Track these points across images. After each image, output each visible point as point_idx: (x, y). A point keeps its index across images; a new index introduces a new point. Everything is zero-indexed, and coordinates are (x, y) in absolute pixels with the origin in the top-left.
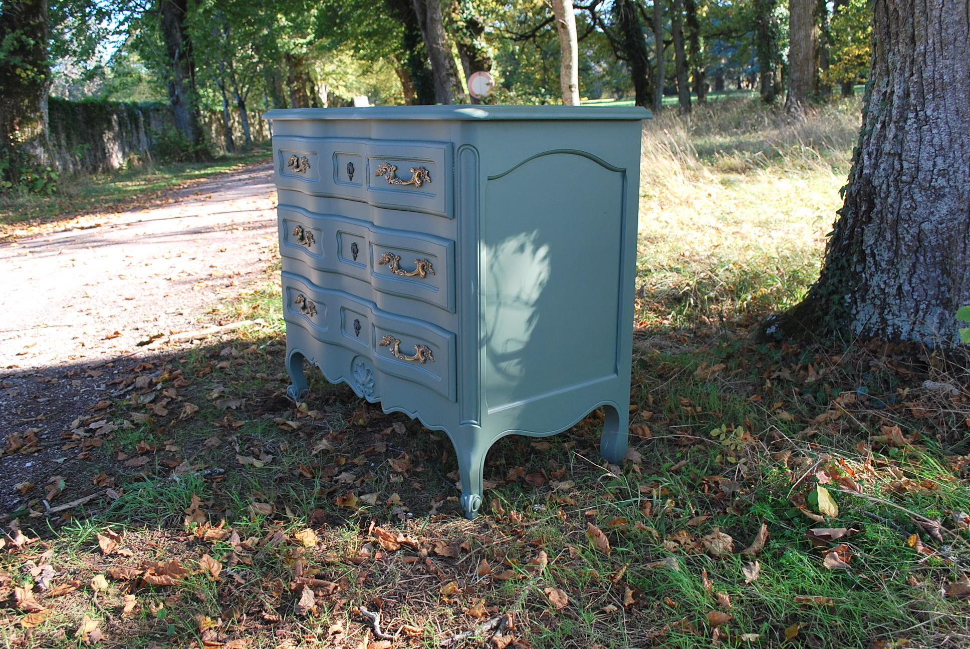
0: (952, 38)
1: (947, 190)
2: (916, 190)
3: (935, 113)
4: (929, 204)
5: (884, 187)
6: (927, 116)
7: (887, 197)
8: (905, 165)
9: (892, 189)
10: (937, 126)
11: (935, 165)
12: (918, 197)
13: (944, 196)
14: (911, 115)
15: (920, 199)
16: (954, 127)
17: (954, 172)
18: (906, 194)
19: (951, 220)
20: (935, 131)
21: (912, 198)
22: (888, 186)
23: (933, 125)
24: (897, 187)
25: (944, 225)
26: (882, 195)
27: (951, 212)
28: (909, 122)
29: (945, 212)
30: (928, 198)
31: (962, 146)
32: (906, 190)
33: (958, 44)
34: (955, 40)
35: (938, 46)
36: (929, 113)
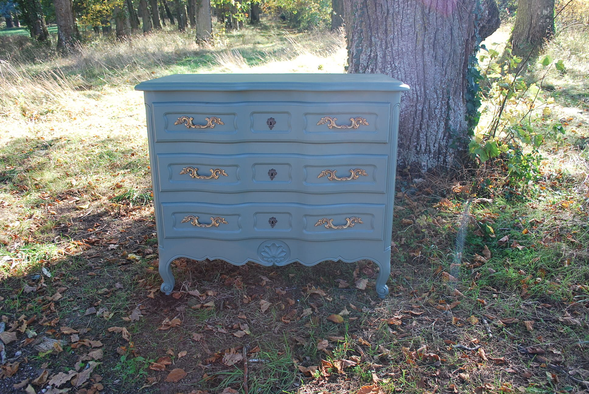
0: (407, 33)
1: (404, 98)
3: (399, 65)
6: (395, 66)
10: (400, 71)
14: (389, 66)
16: (407, 71)
19: (406, 110)
20: (399, 73)
23: (398, 70)
25: (403, 113)
27: (407, 107)
28: (388, 69)
29: (404, 107)
31: (411, 79)
33: (410, 36)
34: (408, 34)
35: (400, 36)
36: (396, 65)
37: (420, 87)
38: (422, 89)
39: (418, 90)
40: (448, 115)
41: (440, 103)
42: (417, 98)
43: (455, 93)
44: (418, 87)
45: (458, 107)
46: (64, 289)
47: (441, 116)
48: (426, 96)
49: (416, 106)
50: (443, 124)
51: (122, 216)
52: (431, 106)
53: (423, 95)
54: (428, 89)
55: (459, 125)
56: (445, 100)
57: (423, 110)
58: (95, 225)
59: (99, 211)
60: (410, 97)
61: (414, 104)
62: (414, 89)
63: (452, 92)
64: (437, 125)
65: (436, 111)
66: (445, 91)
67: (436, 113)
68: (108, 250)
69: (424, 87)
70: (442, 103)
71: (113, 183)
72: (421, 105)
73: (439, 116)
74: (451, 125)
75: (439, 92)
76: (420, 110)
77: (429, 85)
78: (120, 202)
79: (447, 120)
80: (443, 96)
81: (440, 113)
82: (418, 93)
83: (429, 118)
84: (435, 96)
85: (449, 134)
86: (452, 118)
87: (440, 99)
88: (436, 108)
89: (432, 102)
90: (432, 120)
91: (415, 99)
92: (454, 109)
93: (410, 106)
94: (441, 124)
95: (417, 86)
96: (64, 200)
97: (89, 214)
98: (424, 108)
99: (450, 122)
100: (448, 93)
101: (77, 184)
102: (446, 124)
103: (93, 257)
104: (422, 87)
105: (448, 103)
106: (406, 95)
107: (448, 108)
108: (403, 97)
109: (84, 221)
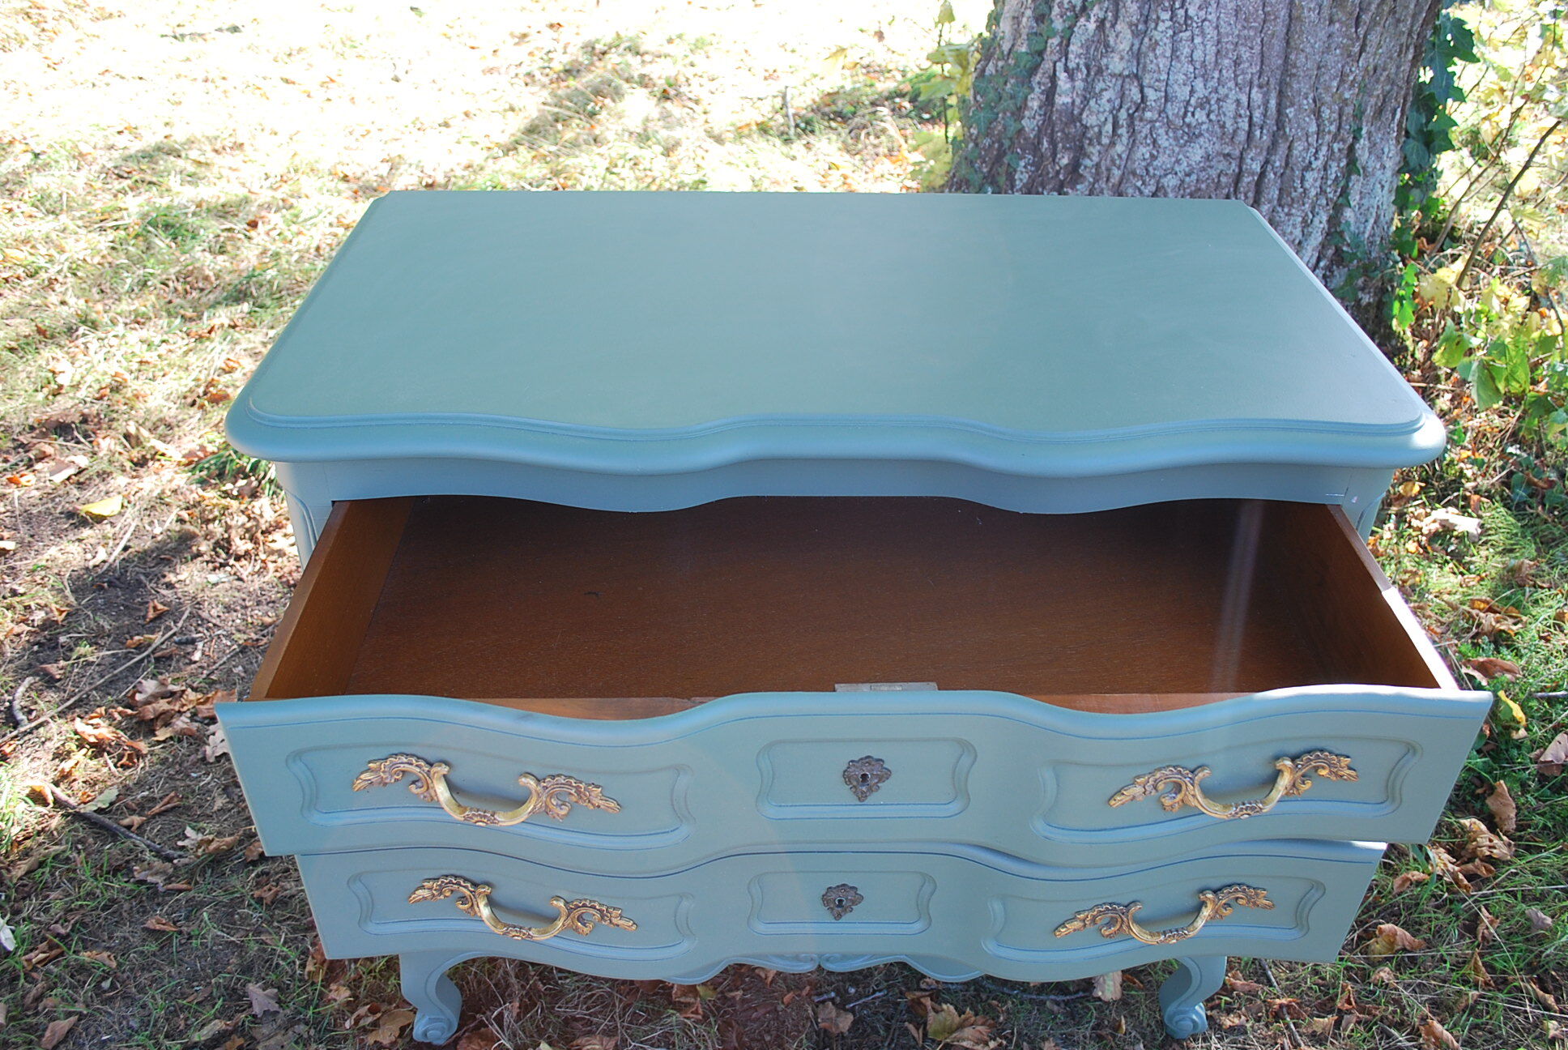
1: (1204, 127)
2: (1162, 131)
3: (1202, 13)
4: (1177, 149)
5: (1109, 127)
6: (1187, 16)
7: (1113, 144)
8: (1151, 94)
9: (1123, 131)
10: (1203, 34)
11: (1192, 92)
12: (1163, 141)
13: (1201, 135)
14: (1166, 16)
15: (1166, 144)
16: (1228, 35)
17: (1218, 99)
18: (1146, 138)
19: (1203, 169)
20: (1198, 40)
21: (1155, 142)
22: (1115, 125)
23: (1197, 31)
24: (1131, 125)
25: (1194, 177)
26: (1105, 141)
27: (1208, 158)
28: (1161, 27)
29: (1198, 158)
30: (1176, 139)
31: (1237, 63)
32: (1146, 131)
36: (1191, 12)
37: (1266, 95)
38: (1273, 103)
39: (1254, 104)
40: (1345, 192)
41: (1324, 149)
42: (1250, 134)
43: (1379, 112)
44: (1257, 95)
45: (1379, 158)
46: (64, 1025)
47: (1322, 191)
48: (1280, 124)
49: (1241, 159)
50: (1325, 218)
51: (238, 558)
52: (1293, 160)
53: (1271, 122)
54: (1292, 105)
55: (1372, 221)
56: (1343, 141)
57: (1262, 175)
58: (151, 615)
59: (157, 530)
60: (1223, 127)
61: (1237, 153)
62: (1244, 99)
63: (1369, 112)
64: (1304, 221)
65: (1309, 176)
66: (1349, 110)
67: (1307, 185)
68: (204, 759)
69: (1281, 94)
70: (1330, 148)
71: (197, 380)
72: (1260, 153)
73: (1313, 192)
74: (1348, 224)
75: (1326, 113)
76: (1253, 174)
77: (1299, 91)
78: (229, 486)
79: (1337, 209)
80: (1339, 128)
81: (1318, 184)
82: (1257, 114)
83: (1279, 200)
84: (1313, 128)
85: (1338, 251)
86: (1354, 198)
87: (1328, 138)
88: (1308, 167)
89: (1299, 147)
90: (1291, 206)
91: (1242, 136)
92: (1364, 168)
93: (1219, 154)
94: (1316, 221)
95: (1255, 90)
96: (38, 466)
97: (126, 548)
98: (1269, 167)
99: (1348, 214)
100: (1358, 115)
101: (77, 378)
102: (1334, 221)
103: (154, 817)
104: (1274, 95)
105: (1351, 149)
106: (1212, 117)
107: (1348, 164)
108: (1203, 123)
109: (110, 583)
